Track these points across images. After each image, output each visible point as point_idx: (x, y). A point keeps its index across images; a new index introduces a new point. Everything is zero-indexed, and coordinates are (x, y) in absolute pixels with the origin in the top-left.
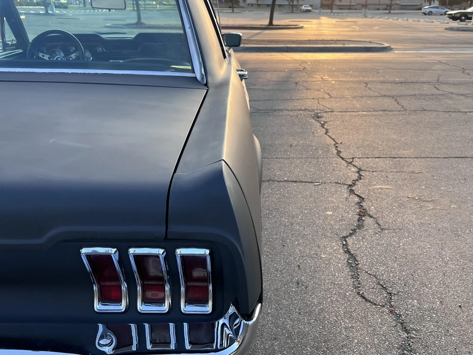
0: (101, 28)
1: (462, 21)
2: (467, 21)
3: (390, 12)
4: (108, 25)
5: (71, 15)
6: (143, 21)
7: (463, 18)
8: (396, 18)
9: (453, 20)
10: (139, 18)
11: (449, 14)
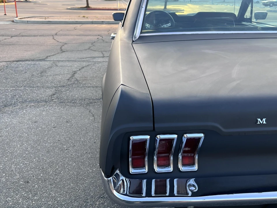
0: (64, 9)
1: (271, 6)
2: (274, 6)
3: (224, 1)
4: (69, 8)
5: (40, 2)
6: (90, 6)
7: (271, 5)
8: (226, 5)
9: (265, 6)
10: (88, 4)
11: (263, 3)
